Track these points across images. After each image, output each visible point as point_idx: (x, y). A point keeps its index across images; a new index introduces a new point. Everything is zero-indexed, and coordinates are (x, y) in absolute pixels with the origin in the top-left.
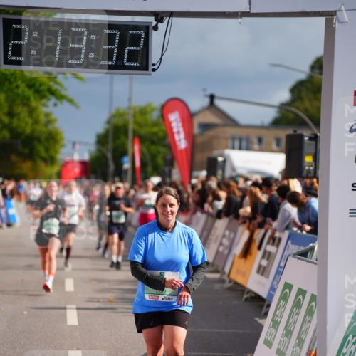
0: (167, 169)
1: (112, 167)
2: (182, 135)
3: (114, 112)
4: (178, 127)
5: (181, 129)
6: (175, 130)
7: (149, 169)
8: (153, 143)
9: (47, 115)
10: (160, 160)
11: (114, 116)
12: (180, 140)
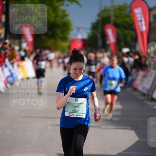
0: (133, 44)
1: (100, 42)
2: (143, 22)
3: (103, 9)
4: (141, 17)
5: (143, 19)
6: (139, 19)
7: (122, 44)
8: (125, 28)
9: (64, 11)
10: (129, 39)
11: (103, 12)
12: (142, 26)
